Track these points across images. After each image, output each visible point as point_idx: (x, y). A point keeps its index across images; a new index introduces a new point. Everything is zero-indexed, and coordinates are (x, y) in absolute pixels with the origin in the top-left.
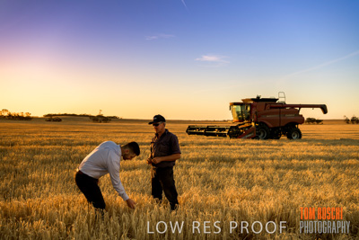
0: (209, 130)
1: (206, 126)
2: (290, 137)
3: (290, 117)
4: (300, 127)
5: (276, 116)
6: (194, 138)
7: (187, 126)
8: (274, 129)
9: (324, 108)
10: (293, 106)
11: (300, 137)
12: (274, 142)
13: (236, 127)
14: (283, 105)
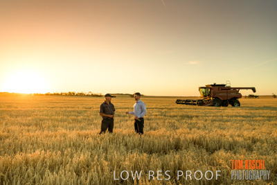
0: (187, 102)
1: (185, 99)
2: (233, 105)
3: (233, 94)
4: (239, 100)
5: (225, 94)
6: (179, 106)
7: (176, 99)
8: (224, 101)
9: (254, 90)
10: (235, 89)
11: (239, 105)
12: (222, 108)
13: (201, 100)
14: (229, 88)
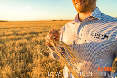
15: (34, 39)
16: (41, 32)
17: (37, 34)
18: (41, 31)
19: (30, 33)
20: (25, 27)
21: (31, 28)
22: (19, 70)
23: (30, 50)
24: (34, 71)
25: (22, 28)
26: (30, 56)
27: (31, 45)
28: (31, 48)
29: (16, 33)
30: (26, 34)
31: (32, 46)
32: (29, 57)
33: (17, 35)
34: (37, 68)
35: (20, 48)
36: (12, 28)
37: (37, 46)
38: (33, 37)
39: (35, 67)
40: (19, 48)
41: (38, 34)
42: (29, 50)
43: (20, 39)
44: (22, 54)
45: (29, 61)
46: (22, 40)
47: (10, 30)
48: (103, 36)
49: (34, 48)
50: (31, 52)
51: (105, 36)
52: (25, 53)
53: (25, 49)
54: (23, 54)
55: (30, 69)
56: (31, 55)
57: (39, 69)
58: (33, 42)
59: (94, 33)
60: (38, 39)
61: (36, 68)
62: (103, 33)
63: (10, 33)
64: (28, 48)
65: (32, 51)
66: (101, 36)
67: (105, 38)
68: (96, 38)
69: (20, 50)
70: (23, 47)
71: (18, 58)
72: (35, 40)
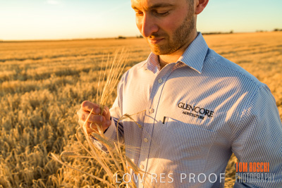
15: (67, 88)
16: (86, 71)
17: (76, 74)
18: (88, 66)
19: (59, 74)
20: (47, 57)
21: (62, 59)
22: (28, 171)
23: (56, 118)
24: (65, 172)
25: (38, 59)
26: (57, 134)
27: (59, 105)
28: (59, 113)
29: (23, 72)
30: (47, 76)
31: (62, 107)
32: (55, 138)
33: (26, 78)
34: (72, 164)
35: (32, 113)
36: (11, 60)
37: (75, 107)
38: (65, 83)
39: (69, 162)
40: (29, 113)
41: (79, 76)
42: (54, 119)
43: (32, 89)
44: (36, 129)
45: (54, 148)
46: (36, 92)
47: (8, 66)
48: (202, 111)
49: (66, 114)
50: (59, 124)
51: (206, 112)
52: (44, 127)
53: (44, 116)
54: (38, 128)
55: (56, 166)
56: (60, 132)
57: (76, 166)
58: (64, 96)
59: (184, 101)
60: (79, 89)
61: (70, 164)
62: (203, 104)
63: (7, 73)
64: (51, 115)
65: (62, 121)
66: (197, 110)
67: (206, 117)
68: (188, 114)
69: (33, 120)
70: (41, 111)
71: (26, 141)
72: (71, 91)
